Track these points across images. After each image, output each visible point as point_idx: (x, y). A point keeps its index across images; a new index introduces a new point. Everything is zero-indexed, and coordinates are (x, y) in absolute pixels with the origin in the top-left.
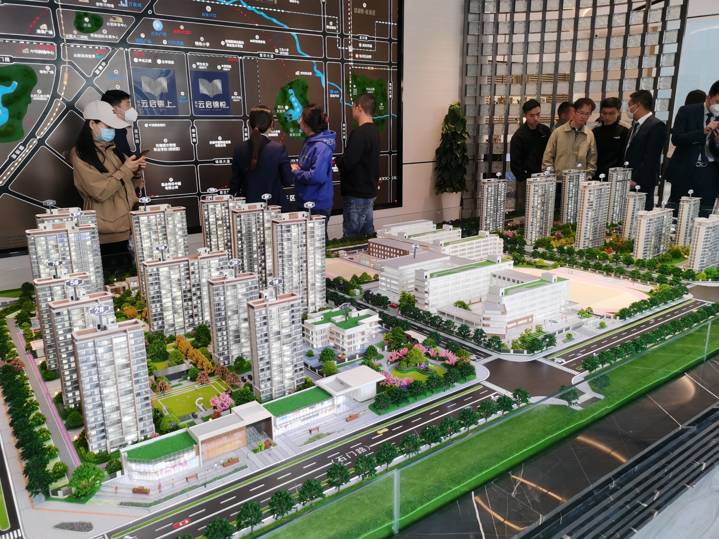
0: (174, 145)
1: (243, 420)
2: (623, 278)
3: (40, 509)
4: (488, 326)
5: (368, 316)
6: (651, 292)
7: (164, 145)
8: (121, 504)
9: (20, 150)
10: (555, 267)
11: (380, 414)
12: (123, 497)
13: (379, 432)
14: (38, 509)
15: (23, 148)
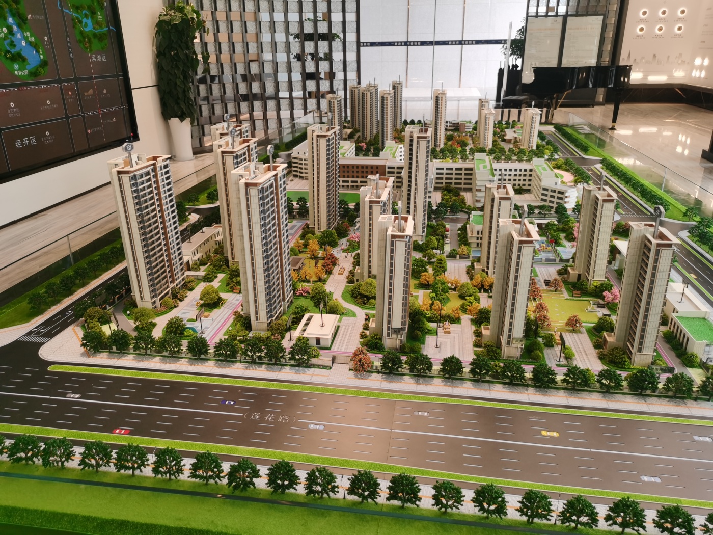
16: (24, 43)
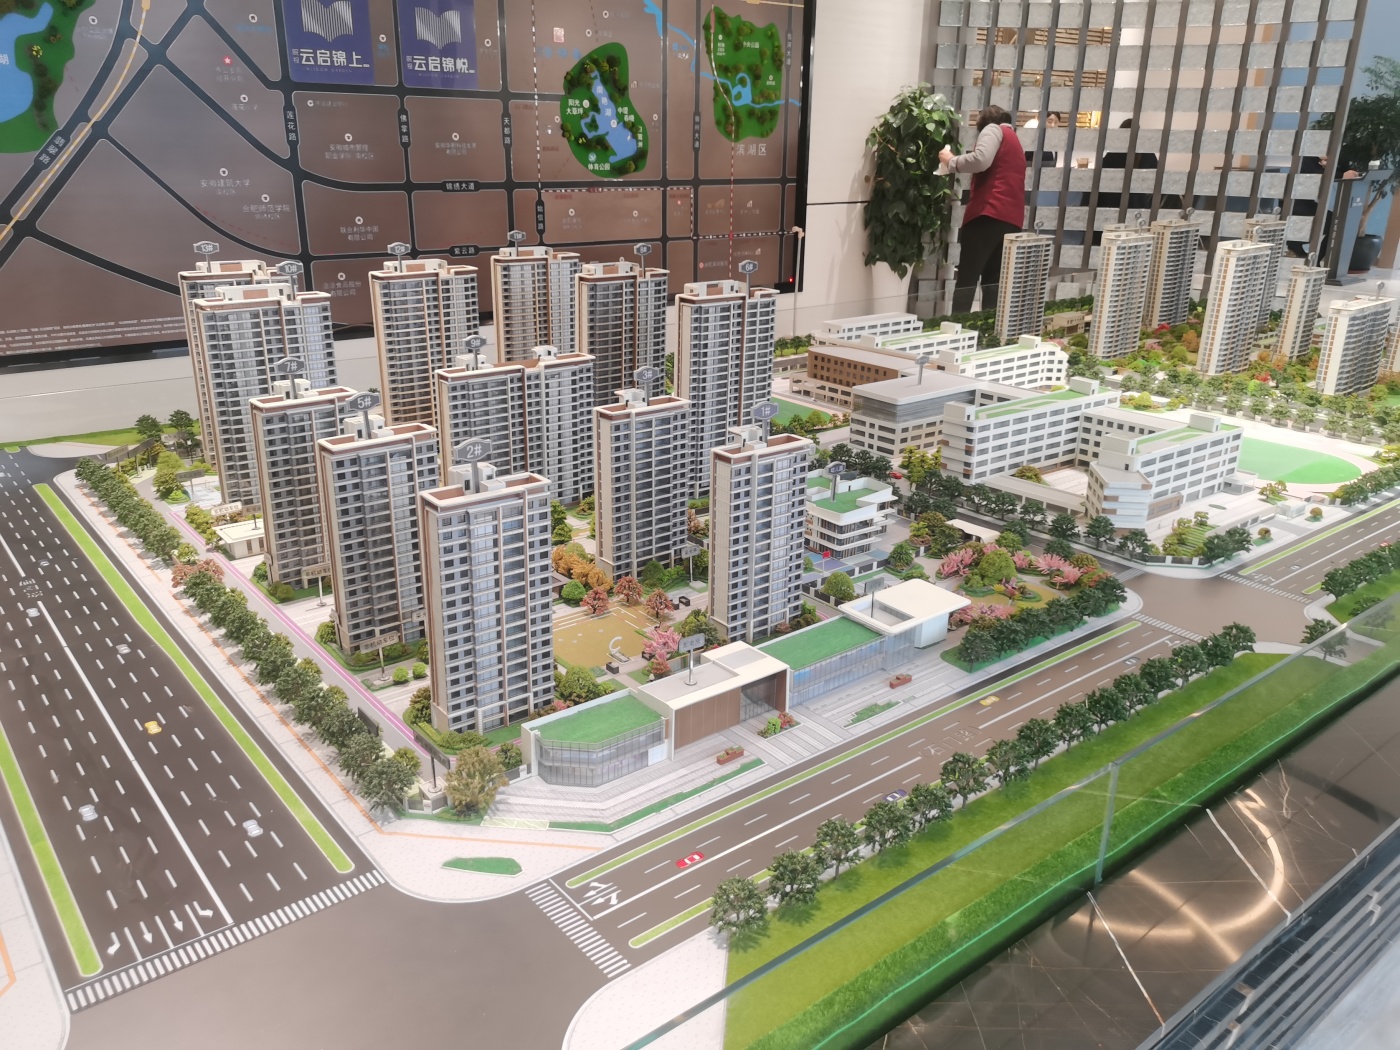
0: (366, 147)
1: (736, 675)
2: (1311, 431)
3: (395, 833)
4: (1113, 512)
5: (868, 491)
6: (1378, 456)
7: (346, 147)
8: (553, 825)
9: (57, 146)
10: (1171, 407)
11: (970, 670)
12: (548, 814)
13: (983, 703)
14: (390, 834)
15: (63, 141)
16: (614, 123)
